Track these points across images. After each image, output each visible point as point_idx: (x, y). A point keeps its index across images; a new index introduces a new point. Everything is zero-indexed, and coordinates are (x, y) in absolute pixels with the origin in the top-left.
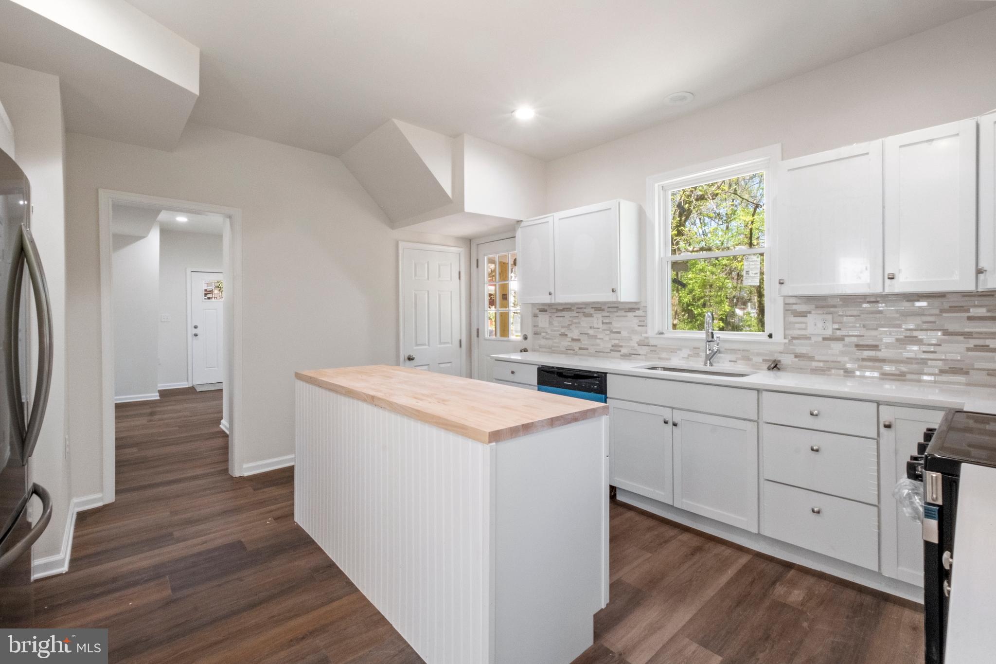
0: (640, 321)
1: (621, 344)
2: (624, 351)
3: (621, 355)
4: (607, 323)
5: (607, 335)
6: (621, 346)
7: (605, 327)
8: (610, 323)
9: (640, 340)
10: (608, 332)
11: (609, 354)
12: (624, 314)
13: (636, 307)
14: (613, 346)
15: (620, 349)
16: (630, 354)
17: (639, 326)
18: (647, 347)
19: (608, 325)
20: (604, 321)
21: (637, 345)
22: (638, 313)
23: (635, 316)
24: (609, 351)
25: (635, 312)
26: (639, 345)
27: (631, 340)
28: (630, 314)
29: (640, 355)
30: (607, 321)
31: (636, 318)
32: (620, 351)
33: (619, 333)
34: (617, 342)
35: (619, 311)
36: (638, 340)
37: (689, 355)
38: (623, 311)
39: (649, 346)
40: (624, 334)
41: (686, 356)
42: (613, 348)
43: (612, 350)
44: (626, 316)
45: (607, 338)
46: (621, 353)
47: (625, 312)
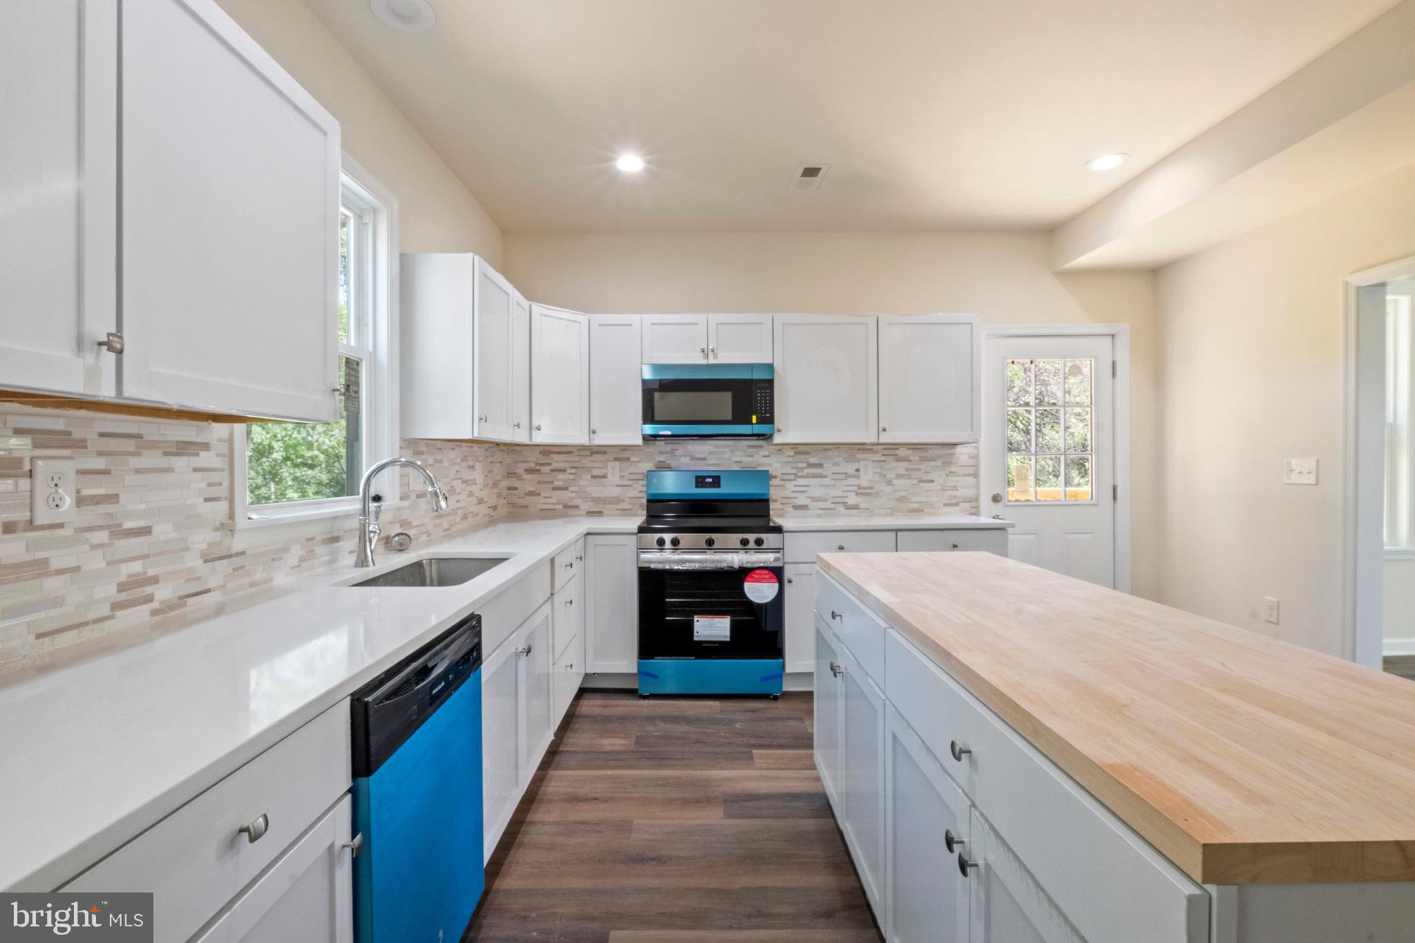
0: (209, 485)
1: (151, 572)
2: (162, 593)
3: (154, 613)
4: (96, 500)
5: (94, 547)
6: (155, 580)
7: (92, 515)
8: (112, 498)
9: (210, 545)
10: (102, 536)
11: (107, 624)
12: (164, 462)
13: (199, 440)
14: (122, 587)
15: (148, 590)
16: (180, 598)
17: (207, 500)
18: (225, 562)
19: (110, 508)
20: (86, 492)
21: (200, 562)
22: (205, 459)
23: (195, 470)
24: (105, 610)
25: (197, 455)
26: (206, 561)
27: (187, 549)
28: (180, 462)
29: (208, 591)
30: (101, 491)
31: (199, 475)
32: (149, 599)
33: (146, 531)
34: (136, 567)
35: (144, 452)
36: (204, 546)
37: (302, 559)
38: (159, 452)
39: (230, 556)
40: (164, 531)
41: (296, 562)
42: (123, 596)
43: (116, 607)
44: (169, 470)
45: (96, 562)
46: (155, 605)
47: (165, 454)
